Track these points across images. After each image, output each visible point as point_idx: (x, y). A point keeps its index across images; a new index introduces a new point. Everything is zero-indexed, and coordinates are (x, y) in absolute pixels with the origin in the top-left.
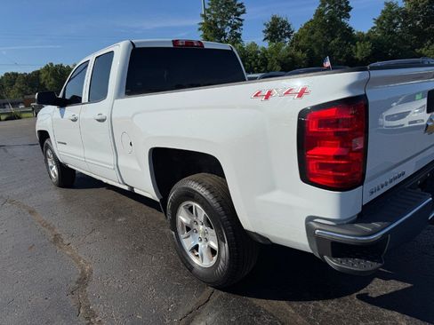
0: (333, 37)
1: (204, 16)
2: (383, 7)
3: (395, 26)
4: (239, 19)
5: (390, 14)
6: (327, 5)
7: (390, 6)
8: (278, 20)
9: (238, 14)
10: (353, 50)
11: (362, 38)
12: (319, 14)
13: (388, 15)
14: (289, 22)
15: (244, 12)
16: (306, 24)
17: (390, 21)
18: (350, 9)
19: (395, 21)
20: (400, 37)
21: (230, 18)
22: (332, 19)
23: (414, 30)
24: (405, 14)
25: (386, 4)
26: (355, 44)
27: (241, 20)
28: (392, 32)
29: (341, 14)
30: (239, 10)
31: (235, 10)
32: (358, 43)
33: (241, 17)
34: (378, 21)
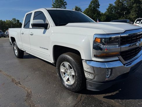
0: (95, 14)
1: (53, 5)
2: (109, 5)
3: (112, 11)
4: (65, 7)
5: (111, 8)
6: (93, 4)
7: (111, 5)
8: (77, 7)
9: (65, 5)
10: (101, 18)
11: (102, 14)
12: (90, 6)
14: (81, 8)
15: (66, 5)
16: (86, 10)
18: (99, 5)
20: (114, 15)
21: (62, 6)
22: (94, 8)
23: (118, 13)
24: (115, 8)
25: (110, 4)
26: (101, 16)
27: (66, 7)
28: (111, 13)
29: (97, 7)
30: (65, 4)
31: (63, 4)
32: (102, 16)
33: (66, 6)
34: (108, 10)
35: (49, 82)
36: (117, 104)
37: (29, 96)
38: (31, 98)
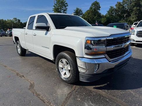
0: (95, 16)
1: (54, 6)
2: (110, 8)
3: (113, 13)
4: (66, 8)
5: (111, 10)
6: (93, 6)
7: (111, 7)
8: (78, 9)
9: (66, 6)
10: (101, 20)
11: (103, 17)
12: (91, 8)
14: (82, 10)
15: (67, 6)
16: (87, 11)
18: (100, 7)
19: (113, 12)
20: (115, 17)
21: (63, 7)
22: (95, 10)
23: (118, 15)
24: (116, 10)
25: (110, 7)
26: (101, 18)
28: (112, 15)
29: (97, 9)
30: (66, 5)
31: (65, 5)
33: (67, 7)
34: (108, 12)
35: (49, 76)
36: (103, 93)
37: (32, 86)
38: (34, 88)
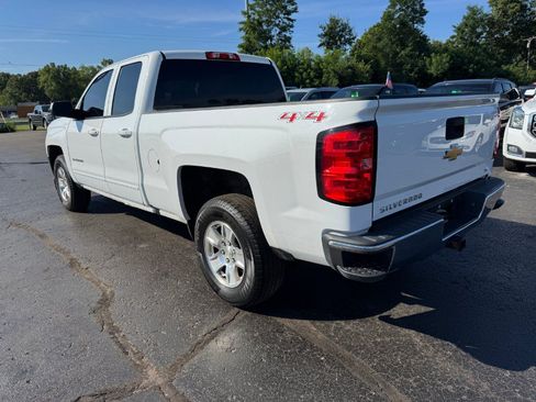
0: (404, 46)
1: (246, 13)
2: (466, 13)
3: (479, 36)
4: (289, 19)
5: (473, 21)
6: (398, 7)
7: (473, 11)
8: (337, 22)
9: (289, 13)
10: (427, 63)
12: (388, 17)
13: (471, 22)
14: (351, 25)
15: (295, 10)
16: (371, 29)
17: (473, 29)
18: (425, 13)
19: (479, 30)
20: (485, 50)
21: (278, 17)
22: (403, 24)
23: (501, 42)
24: (491, 22)
25: (469, 8)
26: (429, 57)
27: (292, 21)
28: (473, 43)
29: (414, 18)
30: (290, 8)
31: (285, 7)
32: (433, 55)
33: (292, 16)
34: (459, 29)
